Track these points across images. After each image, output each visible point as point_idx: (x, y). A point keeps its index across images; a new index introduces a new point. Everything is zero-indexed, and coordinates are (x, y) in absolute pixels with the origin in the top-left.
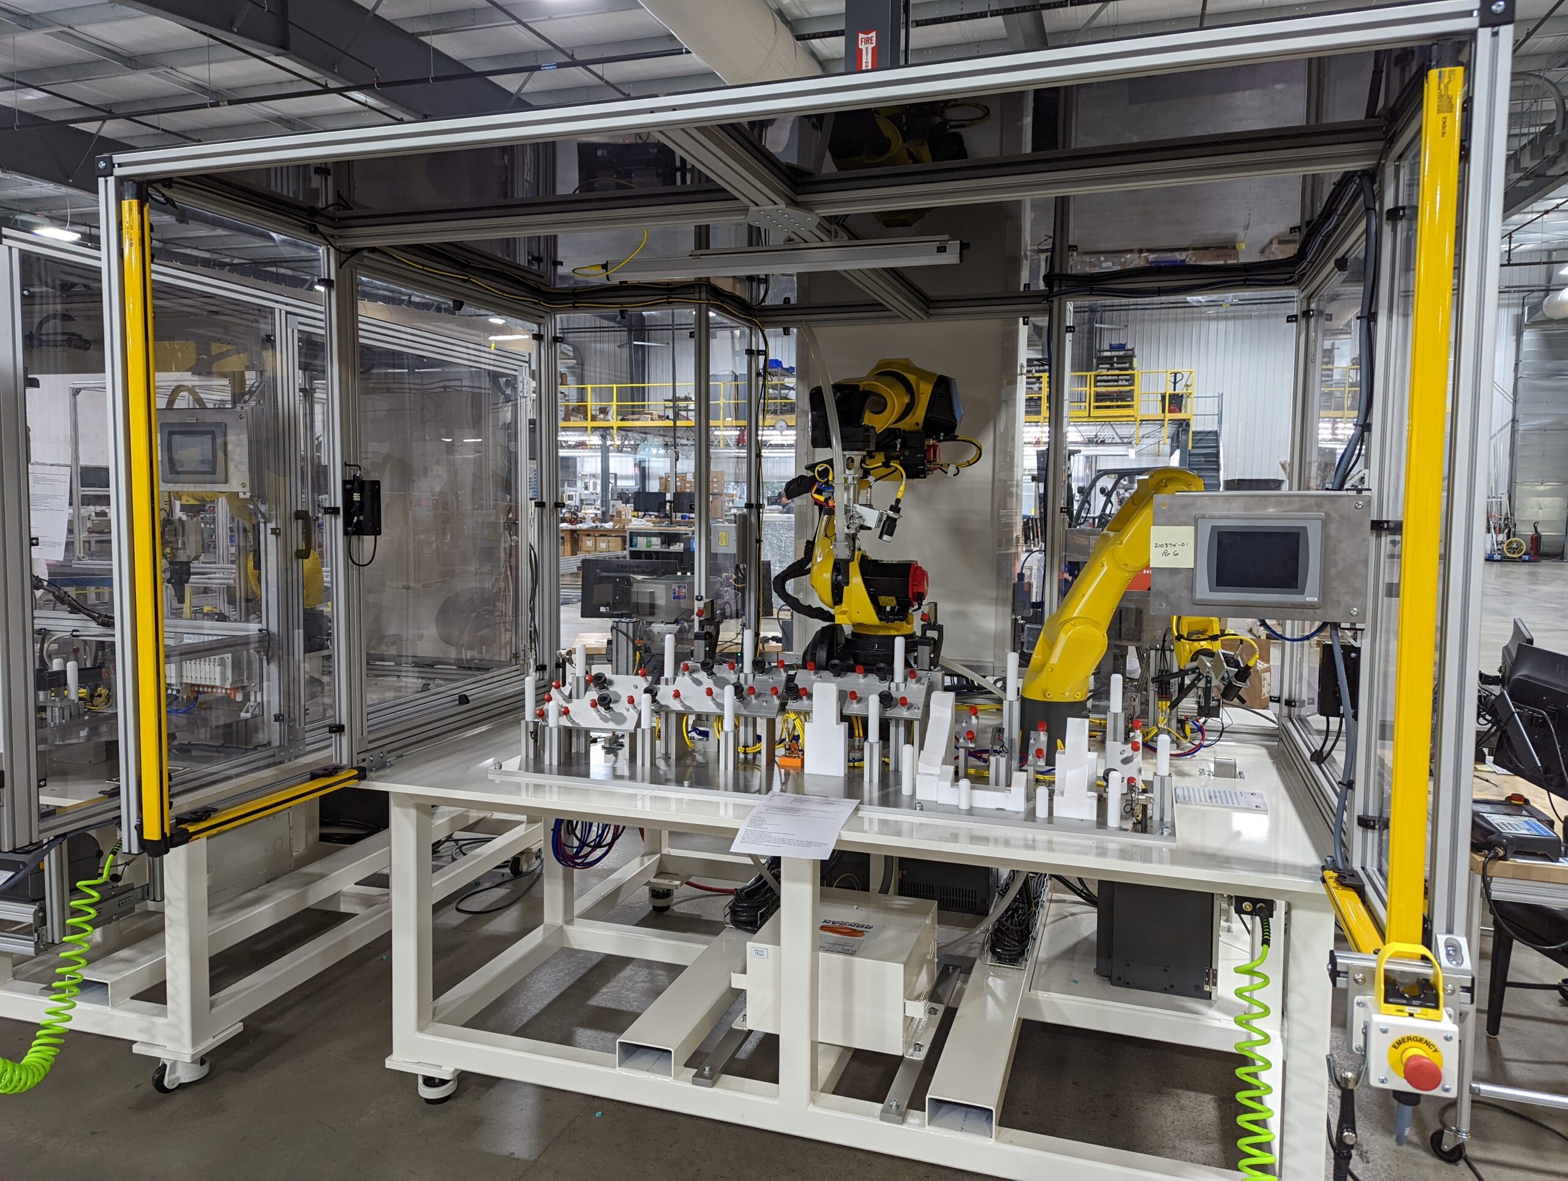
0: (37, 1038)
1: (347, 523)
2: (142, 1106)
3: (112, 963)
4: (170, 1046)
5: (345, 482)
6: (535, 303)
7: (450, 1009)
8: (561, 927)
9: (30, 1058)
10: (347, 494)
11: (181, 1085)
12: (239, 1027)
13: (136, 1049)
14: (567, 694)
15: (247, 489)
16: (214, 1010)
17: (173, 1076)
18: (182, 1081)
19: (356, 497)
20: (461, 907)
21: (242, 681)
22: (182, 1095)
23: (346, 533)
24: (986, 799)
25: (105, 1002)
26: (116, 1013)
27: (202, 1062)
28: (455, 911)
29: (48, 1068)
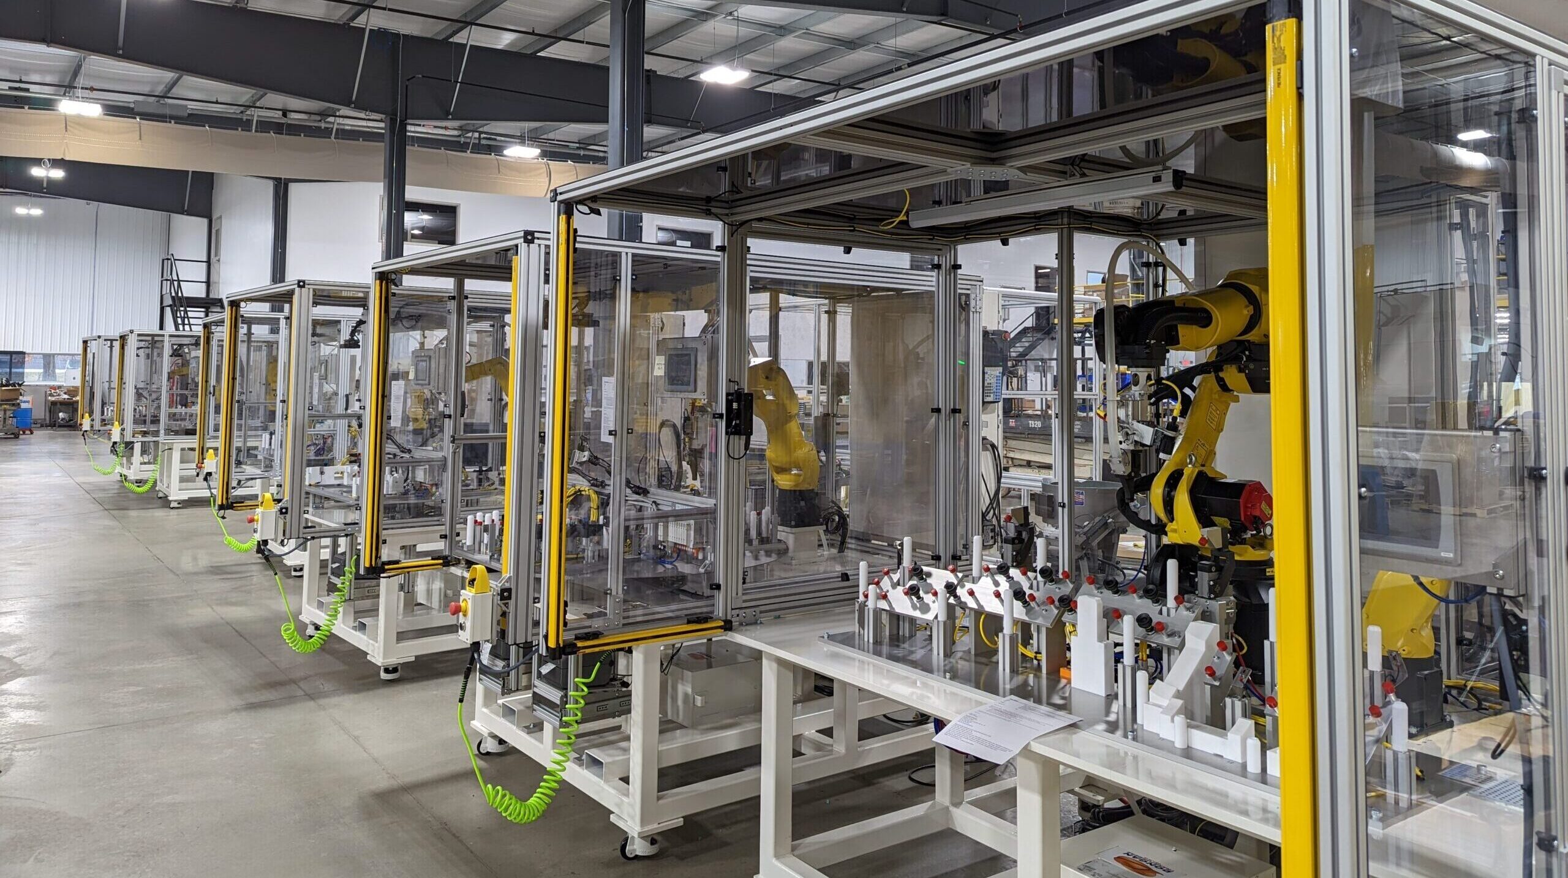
0: (540, 787)
1: (728, 426)
2: (609, 864)
3: (613, 749)
4: (630, 823)
5: (728, 395)
6: (930, 239)
7: (812, 848)
8: (947, 808)
9: (533, 800)
10: (729, 403)
11: (636, 856)
12: (680, 822)
13: (612, 818)
14: (895, 580)
15: (705, 397)
16: (661, 802)
17: (631, 848)
18: (638, 853)
19: (735, 405)
20: (914, 776)
21: (702, 543)
22: (637, 865)
23: (727, 433)
24: (1205, 741)
25: (600, 776)
26: (606, 787)
27: (653, 842)
28: (907, 778)
29: (541, 811)
